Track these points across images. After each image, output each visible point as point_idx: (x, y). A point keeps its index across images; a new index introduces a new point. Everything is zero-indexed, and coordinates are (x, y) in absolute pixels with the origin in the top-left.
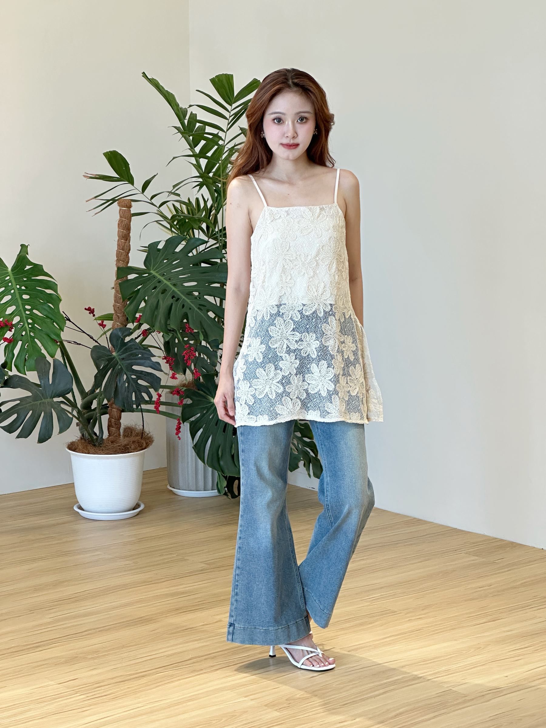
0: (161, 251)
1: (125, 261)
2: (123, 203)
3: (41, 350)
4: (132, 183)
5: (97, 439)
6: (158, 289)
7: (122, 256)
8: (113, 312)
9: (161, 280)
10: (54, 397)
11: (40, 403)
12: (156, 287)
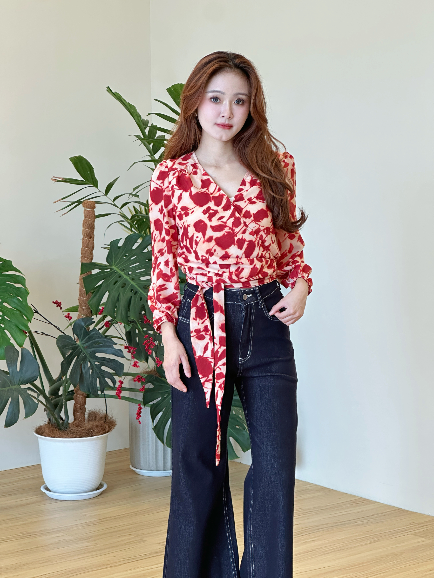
0: (122, 248)
1: (90, 258)
2: (88, 204)
3: (10, 340)
4: (97, 186)
5: (63, 423)
6: (118, 284)
7: (87, 253)
8: (78, 304)
9: (121, 274)
10: (22, 384)
11: (8, 390)
12: (117, 281)
